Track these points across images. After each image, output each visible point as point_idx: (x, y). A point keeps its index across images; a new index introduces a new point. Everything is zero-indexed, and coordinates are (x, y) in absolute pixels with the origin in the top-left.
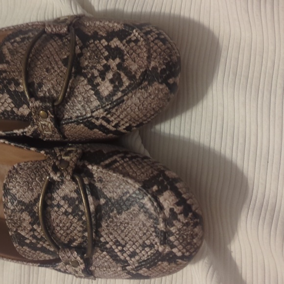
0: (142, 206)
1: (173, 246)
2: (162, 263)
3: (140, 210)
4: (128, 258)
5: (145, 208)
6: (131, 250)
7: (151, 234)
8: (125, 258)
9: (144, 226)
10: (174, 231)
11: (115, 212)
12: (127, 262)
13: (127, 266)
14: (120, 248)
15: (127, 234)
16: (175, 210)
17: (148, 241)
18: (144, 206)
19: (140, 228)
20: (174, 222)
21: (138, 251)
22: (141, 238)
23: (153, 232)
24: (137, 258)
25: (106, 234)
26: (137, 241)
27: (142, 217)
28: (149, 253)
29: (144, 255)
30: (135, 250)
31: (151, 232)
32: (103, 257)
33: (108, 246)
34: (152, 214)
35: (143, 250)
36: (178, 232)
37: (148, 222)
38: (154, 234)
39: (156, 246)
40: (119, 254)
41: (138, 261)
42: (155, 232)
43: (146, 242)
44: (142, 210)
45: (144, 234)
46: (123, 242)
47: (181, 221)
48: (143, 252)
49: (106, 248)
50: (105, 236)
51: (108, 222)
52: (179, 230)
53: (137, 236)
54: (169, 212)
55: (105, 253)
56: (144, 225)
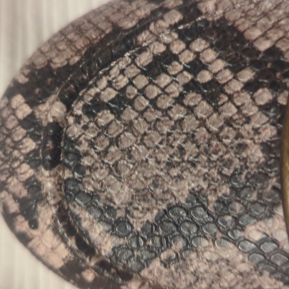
0: (118, 226)
1: (29, 122)
2: (68, 60)
3: (127, 212)
4: (178, 47)
5: (107, 222)
6: (164, 80)
7: (92, 144)
8: (188, 47)
9: (116, 164)
10: (25, 167)
11: (212, 198)
12: (182, 36)
13: (181, 22)
14: (205, 77)
15: (173, 128)
16: (26, 224)
17: (102, 121)
18: (113, 229)
19: (130, 157)
20: (24, 193)
21: (142, 81)
22: (130, 126)
23: (86, 154)
24: (145, 59)
25: (248, 120)
26: (141, 113)
27: (120, 194)
28: (104, 83)
29: (122, 72)
30: (151, 82)
31: (92, 152)
32: (276, 26)
33: (247, 75)
34: (88, 207)
35: (123, 90)
36: (16, 165)
37: (98, 181)
38: (83, 147)
39: (79, 112)
40: (210, 55)
41: (142, 50)
42: (78, 156)
43: (112, 117)
44: (120, 214)
45: (115, 141)
46: (193, 98)
47: (11, 196)
48: (123, 81)
49: (255, 64)
50: (253, 111)
51: (237, 163)
52: (13, 173)
53: (142, 127)
54: (40, 220)
55: (263, 46)
56: (115, 169)
